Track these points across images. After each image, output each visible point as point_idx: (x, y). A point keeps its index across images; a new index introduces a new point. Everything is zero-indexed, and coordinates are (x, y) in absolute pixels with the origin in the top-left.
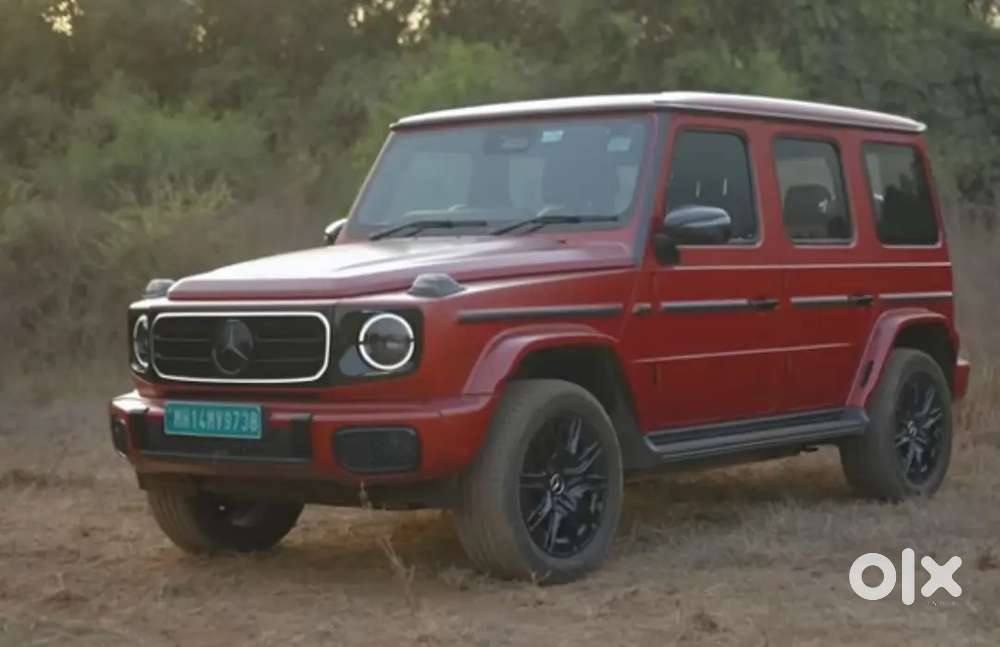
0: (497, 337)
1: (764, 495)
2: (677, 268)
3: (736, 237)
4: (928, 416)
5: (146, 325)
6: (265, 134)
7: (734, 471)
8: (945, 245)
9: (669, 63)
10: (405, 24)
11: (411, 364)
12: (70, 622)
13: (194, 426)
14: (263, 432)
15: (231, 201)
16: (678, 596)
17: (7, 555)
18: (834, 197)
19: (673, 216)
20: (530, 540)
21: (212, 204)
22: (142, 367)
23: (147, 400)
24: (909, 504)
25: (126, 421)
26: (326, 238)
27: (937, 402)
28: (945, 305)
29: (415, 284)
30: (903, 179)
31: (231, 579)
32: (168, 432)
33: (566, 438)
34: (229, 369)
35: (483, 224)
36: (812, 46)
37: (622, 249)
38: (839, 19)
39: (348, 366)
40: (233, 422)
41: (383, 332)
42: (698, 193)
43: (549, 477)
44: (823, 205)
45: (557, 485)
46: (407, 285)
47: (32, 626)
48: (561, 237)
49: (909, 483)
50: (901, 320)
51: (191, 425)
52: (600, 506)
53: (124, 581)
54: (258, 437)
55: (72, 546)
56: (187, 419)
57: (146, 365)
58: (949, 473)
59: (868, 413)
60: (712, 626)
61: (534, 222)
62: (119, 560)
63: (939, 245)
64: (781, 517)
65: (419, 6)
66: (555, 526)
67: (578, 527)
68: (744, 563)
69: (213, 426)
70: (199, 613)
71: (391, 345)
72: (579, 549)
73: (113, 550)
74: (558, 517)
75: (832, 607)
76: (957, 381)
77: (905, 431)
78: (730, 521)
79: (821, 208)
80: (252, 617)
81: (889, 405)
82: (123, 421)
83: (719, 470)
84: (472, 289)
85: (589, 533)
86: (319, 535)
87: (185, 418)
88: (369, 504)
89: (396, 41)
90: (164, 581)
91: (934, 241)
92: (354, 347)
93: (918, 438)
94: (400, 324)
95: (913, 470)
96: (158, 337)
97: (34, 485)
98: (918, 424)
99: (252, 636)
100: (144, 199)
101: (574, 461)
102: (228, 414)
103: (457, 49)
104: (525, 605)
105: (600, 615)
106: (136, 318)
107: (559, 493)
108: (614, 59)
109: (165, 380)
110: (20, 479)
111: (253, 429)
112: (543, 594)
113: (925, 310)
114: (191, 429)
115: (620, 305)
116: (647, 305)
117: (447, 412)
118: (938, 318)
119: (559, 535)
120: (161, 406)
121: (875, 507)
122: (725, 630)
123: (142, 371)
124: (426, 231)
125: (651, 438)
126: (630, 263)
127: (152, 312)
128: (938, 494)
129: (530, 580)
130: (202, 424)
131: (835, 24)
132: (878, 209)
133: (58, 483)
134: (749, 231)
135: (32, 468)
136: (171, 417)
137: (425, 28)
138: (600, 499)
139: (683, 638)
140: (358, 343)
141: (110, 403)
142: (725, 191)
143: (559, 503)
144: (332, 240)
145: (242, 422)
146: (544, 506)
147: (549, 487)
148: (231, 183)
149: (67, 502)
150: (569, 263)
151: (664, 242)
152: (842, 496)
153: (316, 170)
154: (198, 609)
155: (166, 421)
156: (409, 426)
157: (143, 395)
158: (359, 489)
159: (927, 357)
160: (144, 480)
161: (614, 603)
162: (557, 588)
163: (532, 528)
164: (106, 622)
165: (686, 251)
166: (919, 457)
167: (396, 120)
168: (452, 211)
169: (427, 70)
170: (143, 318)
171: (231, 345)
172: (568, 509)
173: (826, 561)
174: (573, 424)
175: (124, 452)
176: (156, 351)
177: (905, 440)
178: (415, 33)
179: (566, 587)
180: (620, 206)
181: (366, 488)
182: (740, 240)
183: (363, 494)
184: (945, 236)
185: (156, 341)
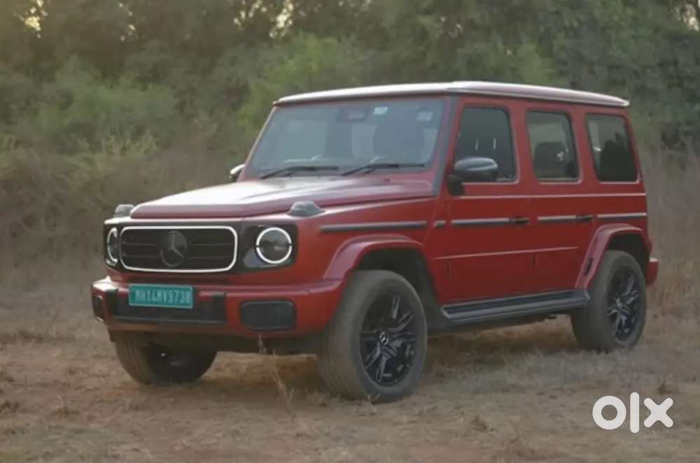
0: (345, 243)
1: (521, 347)
2: (462, 197)
3: (502, 177)
4: (630, 296)
5: (116, 235)
6: (177, 101)
7: (501, 331)
8: (641, 182)
9: (460, 51)
10: (275, 23)
11: (290, 260)
12: (70, 426)
13: (149, 300)
14: (194, 304)
15: (155, 148)
16: (463, 409)
17: (22, 386)
18: (567, 150)
19: (460, 164)
20: (367, 374)
21: (143, 150)
22: (114, 262)
23: (117, 284)
24: (617, 353)
25: (103, 296)
26: (231, 177)
27: (636, 286)
28: (641, 222)
29: (293, 208)
30: (617, 135)
31: (172, 399)
32: (131, 304)
33: (390, 307)
34: (171, 263)
35: (336, 168)
36: (560, 40)
37: (426, 185)
38: (578, 20)
39: (249, 262)
40: (174, 298)
41: (271, 239)
42: (477, 148)
43: (379, 333)
44: (560, 155)
45: (384, 339)
46: (287, 208)
47: (47, 428)
48: (387, 177)
49: (617, 340)
50: (611, 232)
51: (147, 299)
52: (412, 353)
53: (102, 401)
54: (191, 307)
55: (63, 380)
56: (144, 296)
57: (116, 260)
58: (644, 333)
59: (590, 294)
60: (484, 427)
61: (368, 167)
62: (97, 389)
63: (638, 182)
64: (530, 361)
65: (285, 11)
66: (383, 365)
67: (398, 366)
68: (505, 390)
69: (161, 300)
70: (152, 420)
71: (277, 248)
72: (398, 381)
73: (92, 383)
74: (384, 359)
75: (562, 416)
76: (650, 272)
77: (614, 305)
78: (498, 364)
79: (559, 158)
80: (188, 422)
81: (603, 288)
82: (100, 297)
83: (491, 331)
84: (329, 211)
85: (405, 369)
86: (227, 373)
87: (142, 295)
88: (265, 350)
89: (268, 34)
90: (128, 401)
91: (634, 179)
92: (253, 250)
93: (624, 310)
94: (283, 234)
95: (620, 332)
96: (124, 242)
97: (34, 340)
98: (622, 301)
99: (189, 434)
100: (95, 147)
101: (395, 324)
102: (171, 292)
103: (312, 43)
104: (364, 415)
105: (412, 422)
106: (109, 230)
107: (386, 343)
108: (422, 48)
109: (128, 270)
110: (26, 337)
111: (188, 302)
112: (375, 409)
113: (627, 225)
114: (147, 302)
115: (424, 222)
116: (443, 222)
117: (313, 291)
118: (635, 231)
119: (386, 372)
120: (127, 287)
121: (594, 355)
122: (492, 430)
123: (114, 265)
124: (296, 173)
125: (446, 309)
126: (432, 194)
127: (120, 226)
128: (636, 347)
129: (367, 400)
130: (154, 299)
131: (576, 24)
132: (597, 158)
133: (51, 339)
134: (510, 173)
135: (32, 329)
136: (133, 294)
137: (288, 26)
138: (411, 349)
139: (465, 435)
140: (255, 247)
141: (92, 287)
142: (495, 147)
143: (385, 350)
144: (235, 179)
145: (180, 297)
146: (376, 351)
147: (379, 340)
148: (155, 136)
149: (57, 352)
150: (393, 194)
151: (454, 181)
152: (572, 349)
153: (215, 126)
154: (152, 418)
155: (130, 296)
156: (290, 300)
157: (113, 280)
158: (257, 340)
159: (629, 255)
160: (114, 336)
161: (420, 414)
162: (384, 406)
163: (368, 367)
164: (93, 426)
165: (468, 186)
166: (624, 323)
167: (277, 99)
168: (314, 160)
169: (291, 57)
170: (114, 230)
171: (173, 248)
172: (390, 355)
173: (560, 389)
174: (394, 300)
175: (102, 317)
176: (123, 251)
177: (614, 311)
178: (282, 29)
179: (391, 404)
180: (425, 157)
181: (262, 339)
182: (504, 179)
183: (261, 343)
184: (641, 176)
185: (122, 245)
